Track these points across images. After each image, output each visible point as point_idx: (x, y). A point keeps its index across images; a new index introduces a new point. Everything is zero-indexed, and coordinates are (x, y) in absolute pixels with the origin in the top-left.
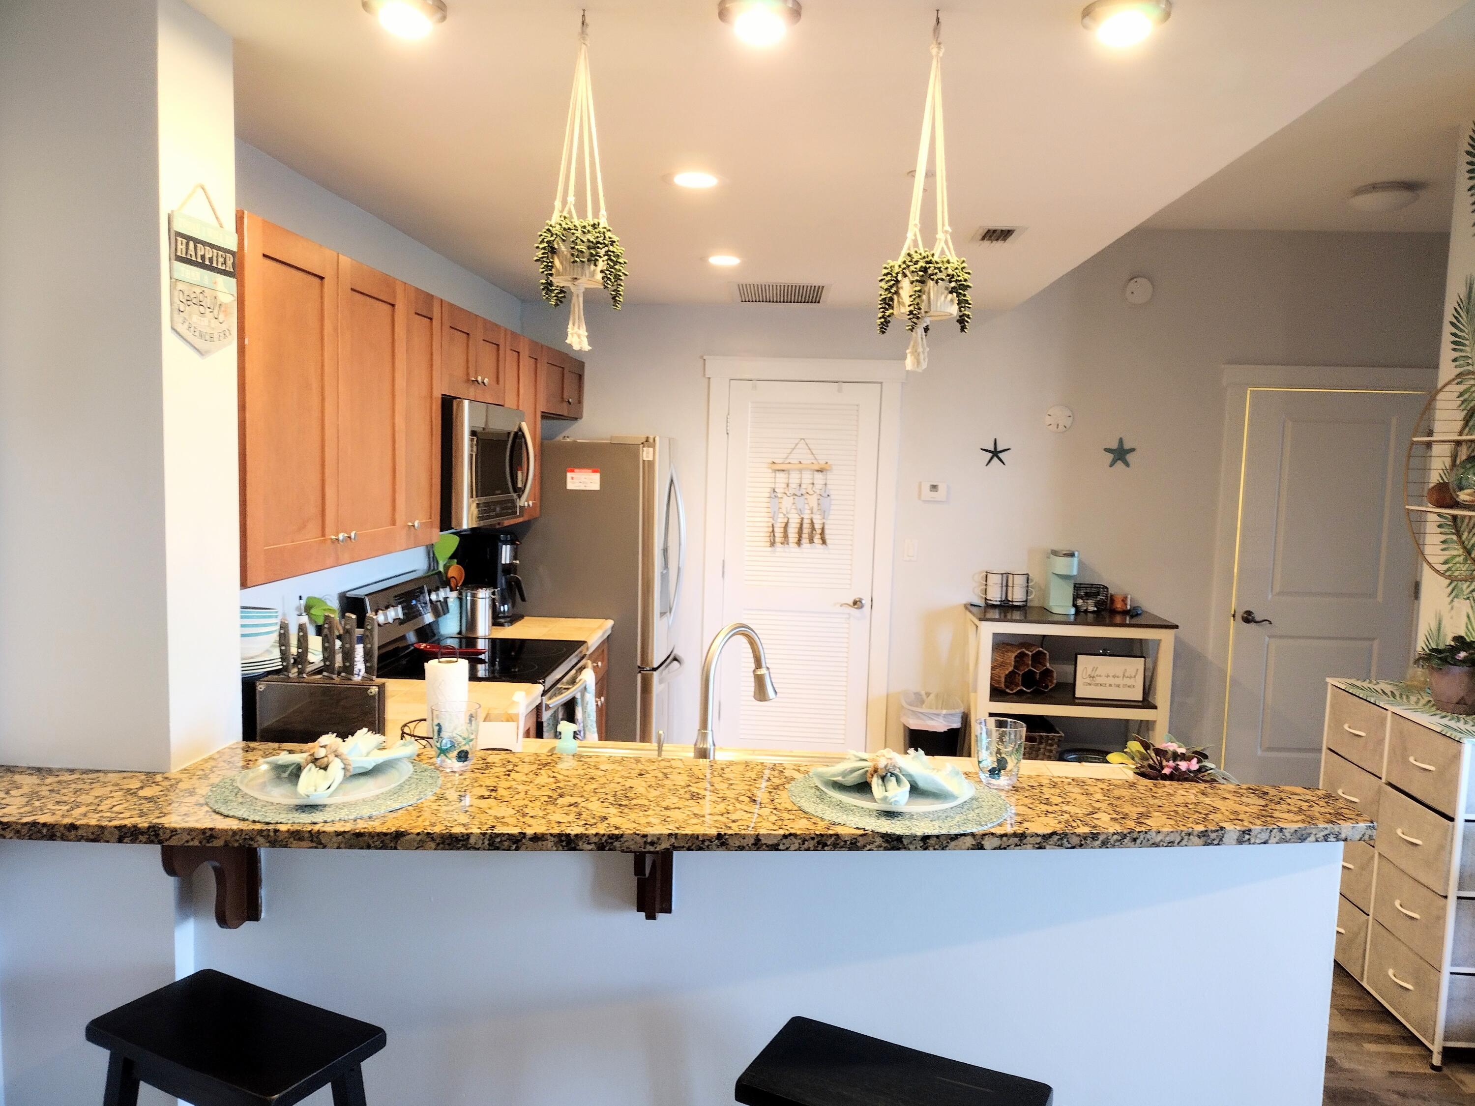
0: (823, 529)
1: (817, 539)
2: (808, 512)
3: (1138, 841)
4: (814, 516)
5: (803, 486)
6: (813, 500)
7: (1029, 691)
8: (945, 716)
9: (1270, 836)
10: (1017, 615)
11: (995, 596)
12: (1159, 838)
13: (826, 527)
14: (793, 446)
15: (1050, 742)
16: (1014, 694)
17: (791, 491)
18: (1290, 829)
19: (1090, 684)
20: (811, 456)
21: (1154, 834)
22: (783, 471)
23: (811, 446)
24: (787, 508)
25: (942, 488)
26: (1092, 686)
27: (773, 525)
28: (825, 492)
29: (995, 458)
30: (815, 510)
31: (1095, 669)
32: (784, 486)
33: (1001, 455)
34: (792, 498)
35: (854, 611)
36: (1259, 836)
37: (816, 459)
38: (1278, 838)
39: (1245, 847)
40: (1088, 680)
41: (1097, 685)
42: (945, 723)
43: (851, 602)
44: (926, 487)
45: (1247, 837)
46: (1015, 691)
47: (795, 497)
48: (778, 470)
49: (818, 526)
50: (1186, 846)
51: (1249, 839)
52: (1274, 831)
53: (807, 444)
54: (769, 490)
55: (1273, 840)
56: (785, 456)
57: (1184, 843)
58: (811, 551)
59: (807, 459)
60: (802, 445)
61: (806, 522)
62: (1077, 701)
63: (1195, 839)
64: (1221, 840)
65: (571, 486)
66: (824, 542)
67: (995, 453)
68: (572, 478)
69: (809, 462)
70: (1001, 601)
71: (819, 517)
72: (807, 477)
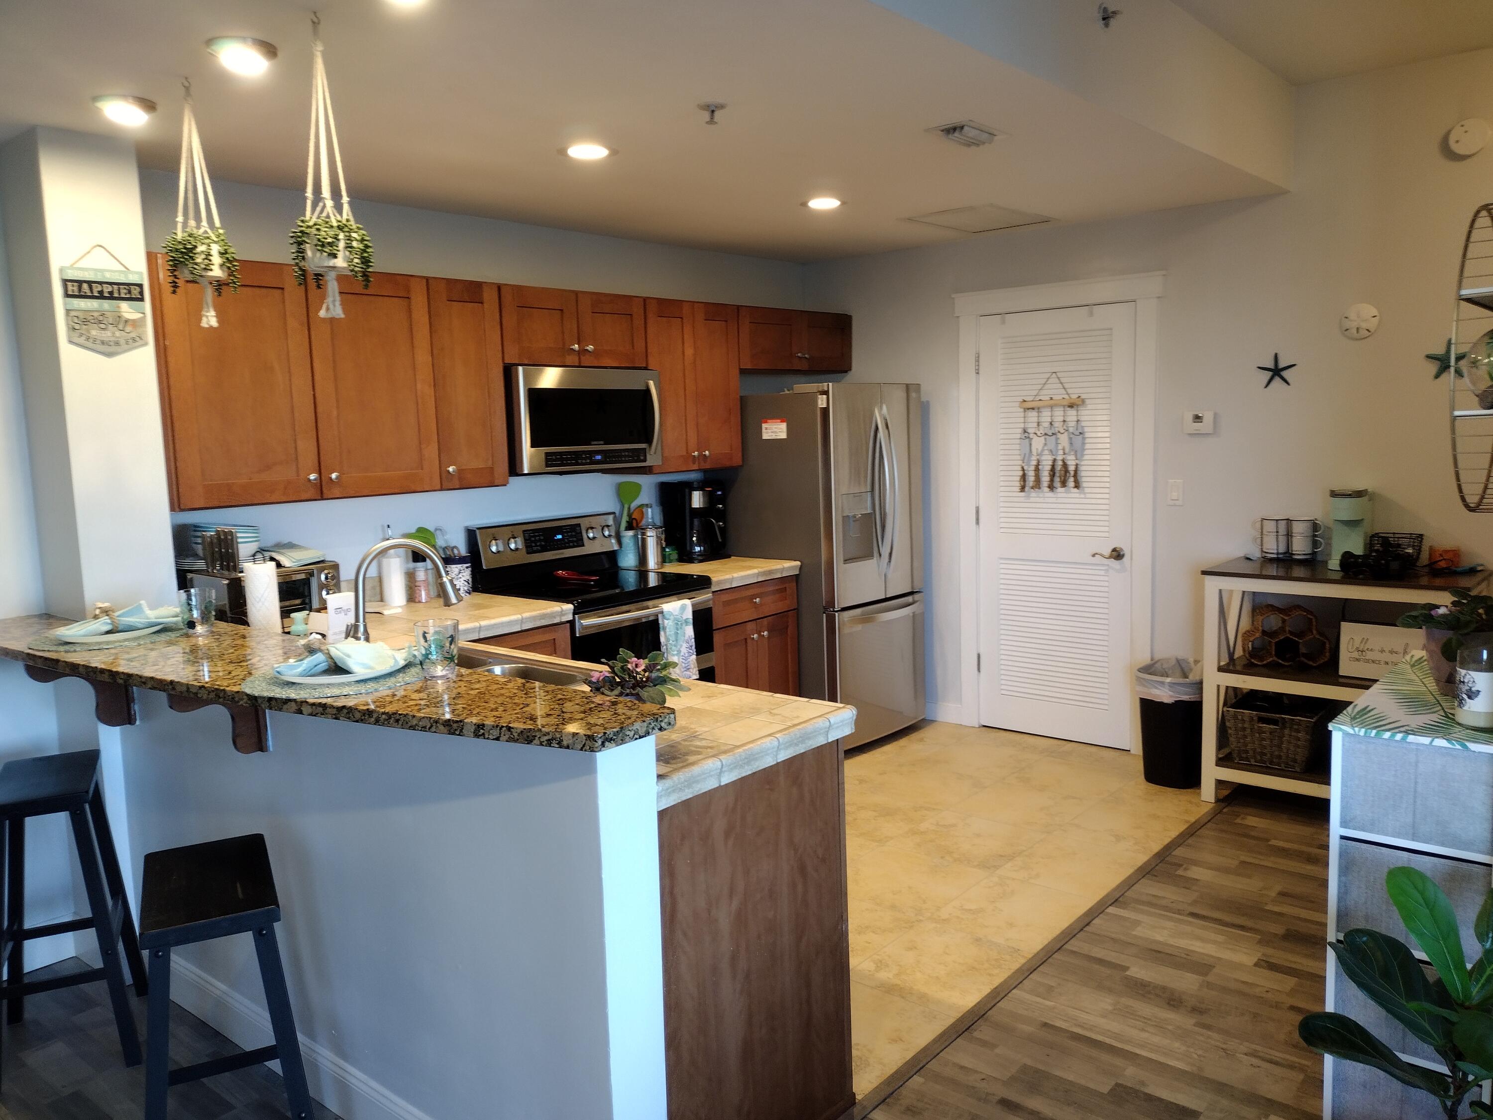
0: (1076, 471)
1: (1071, 482)
2: (1061, 452)
3: (400, 723)
4: (1069, 457)
5: (1056, 425)
6: (1064, 439)
7: (1286, 664)
8: (1171, 685)
9: (500, 734)
10: (1298, 572)
11: (1273, 546)
12: (414, 722)
13: (1082, 468)
14: (1043, 381)
15: (1295, 727)
16: (1264, 666)
17: (1042, 431)
18: (516, 728)
19: (1358, 660)
20: (1063, 391)
21: (411, 718)
22: (1033, 409)
23: (1063, 380)
24: (1037, 449)
25: (1208, 417)
26: (1361, 663)
27: (1023, 468)
28: (1077, 430)
29: (1277, 379)
30: (1067, 451)
31: (1365, 641)
32: (1035, 425)
33: (1285, 374)
34: (1043, 438)
35: (1113, 563)
36: (491, 732)
37: (1068, 394)
38: (507, 736)
39: (481, 741)
40: (1356, 655)
41: (1367, 661)
42: (1171, 693)
43: (1107, 552)
44: (1189, 417)
45: (482, 731)
46: (1265, 662)
47: (1047, 437)
48: (1028, 409)
49: (1072, 468)
50: (435, 732)
51: (483, 734)
52: (504, 729)
53: (1058, 378)
54: (1020, 431)
55: (503, 738)
56: (1035, 393)
57: (433, 729)
58: (1065, 496)
59: (1059, 394)
60: (1054, 380)
61: (1059, 466)
62: (1341, 680)
63: (441, 727)
64: (461, 731)
65: (765, 436)
66: (1077, 486)
67: (1276, 372)
68: (766, 429)
69: (1060, 397)
70: (1278, 554)
71: (1073, 457)
72: (1059, 414)
